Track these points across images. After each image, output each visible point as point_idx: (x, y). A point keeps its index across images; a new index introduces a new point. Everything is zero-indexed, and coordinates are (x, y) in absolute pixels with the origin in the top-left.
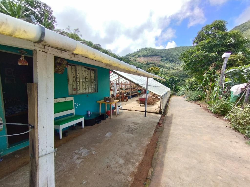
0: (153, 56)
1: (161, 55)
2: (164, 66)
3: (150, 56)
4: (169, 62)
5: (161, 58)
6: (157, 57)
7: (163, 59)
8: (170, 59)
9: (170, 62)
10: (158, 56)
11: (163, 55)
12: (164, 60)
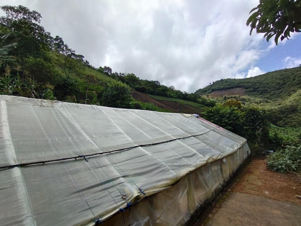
0: (232, 88)
1: (245, 86)
2: (250, 99)
3: (229, 88)
4: (258, 94)
5: (245, 90)
6: (239, 89)
7: (248, 90)
8: (259, 89)
9: (261, 94)
10: (240, 87)
11: (248, 85)
12: (250, 91)
